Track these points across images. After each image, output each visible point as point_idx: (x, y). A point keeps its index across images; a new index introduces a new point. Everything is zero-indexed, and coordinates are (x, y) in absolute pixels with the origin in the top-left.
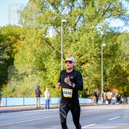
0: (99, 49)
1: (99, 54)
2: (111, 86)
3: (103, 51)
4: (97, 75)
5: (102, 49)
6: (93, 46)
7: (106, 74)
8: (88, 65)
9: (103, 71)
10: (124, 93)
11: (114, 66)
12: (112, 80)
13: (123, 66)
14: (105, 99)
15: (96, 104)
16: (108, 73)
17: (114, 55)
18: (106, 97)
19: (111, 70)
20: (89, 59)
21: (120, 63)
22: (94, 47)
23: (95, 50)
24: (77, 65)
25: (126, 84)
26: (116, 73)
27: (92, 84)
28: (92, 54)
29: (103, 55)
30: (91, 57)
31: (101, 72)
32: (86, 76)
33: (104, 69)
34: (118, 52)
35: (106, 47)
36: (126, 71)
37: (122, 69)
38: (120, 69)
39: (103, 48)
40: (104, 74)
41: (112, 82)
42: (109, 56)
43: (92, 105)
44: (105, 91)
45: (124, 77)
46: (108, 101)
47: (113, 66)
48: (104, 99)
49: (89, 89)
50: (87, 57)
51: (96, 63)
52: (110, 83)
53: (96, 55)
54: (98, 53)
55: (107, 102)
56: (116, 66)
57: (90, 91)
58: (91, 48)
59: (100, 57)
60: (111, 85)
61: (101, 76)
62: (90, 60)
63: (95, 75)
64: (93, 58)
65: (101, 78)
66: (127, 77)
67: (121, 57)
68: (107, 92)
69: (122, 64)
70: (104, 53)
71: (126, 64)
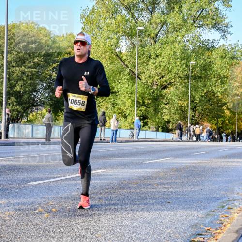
0: (186, 68)
1: (186, 75)
2: (201, 118)
3: (192, 72)
4: (182, 102)
5: (191, 68)
6: (178, 63)
7: (195, 101)
8: (172, 88)
9: (191, 98)
10: (219, 129)
11: (206, 91)
12: (202, 110)
13: (218, 91)
14: (192, 134)
15: (180, 140)
16: (197, 100)
17: (206, 77)
18: (194, 131)
19: (202, 96)
20: (173, 81)
21: (214, 88)
22: (180, 65)
23: (181, 69)
24: (157, 88)
25: (222, 117)
26: (209, 100)
27: (175, 114)
28: (177, 74)
29: (192, 76)
30: (175, 78)
31: (188, 99)
32: (168, 103)
33: (191, 95)
34: (211, 72)
35: (196, 66)
36: (221, 98)
37: (216, 95)
38: (214, 95)
39: (192, 66)
40: (192, 101)
41: (203, 112)
42: (200, 78)
43: (174, 141)
44: (192, 124)
45: (218, 107)
46: (195, 137)
47: (204, 91)
48: (190, 135)
49: (171, 120)
50: (170, 78)
51: (182, 86)
52: (200, 113)
53: (182, 76)
54: (185, 73)
55: (194, 139)
56: (208, 91)
57: (173, 124)
58: (176, 66)
59: (188, 79)
60: (201, 116)
61: (187, 104)
62: (175, 82)
63: (180, 102)
64: (177, 80)
65: (188, 107)
66: (222, 107)
67: (215, 79)
68: (195, 125)
69: (216, 89)
70: (193, 74)
71: (221, 89)
